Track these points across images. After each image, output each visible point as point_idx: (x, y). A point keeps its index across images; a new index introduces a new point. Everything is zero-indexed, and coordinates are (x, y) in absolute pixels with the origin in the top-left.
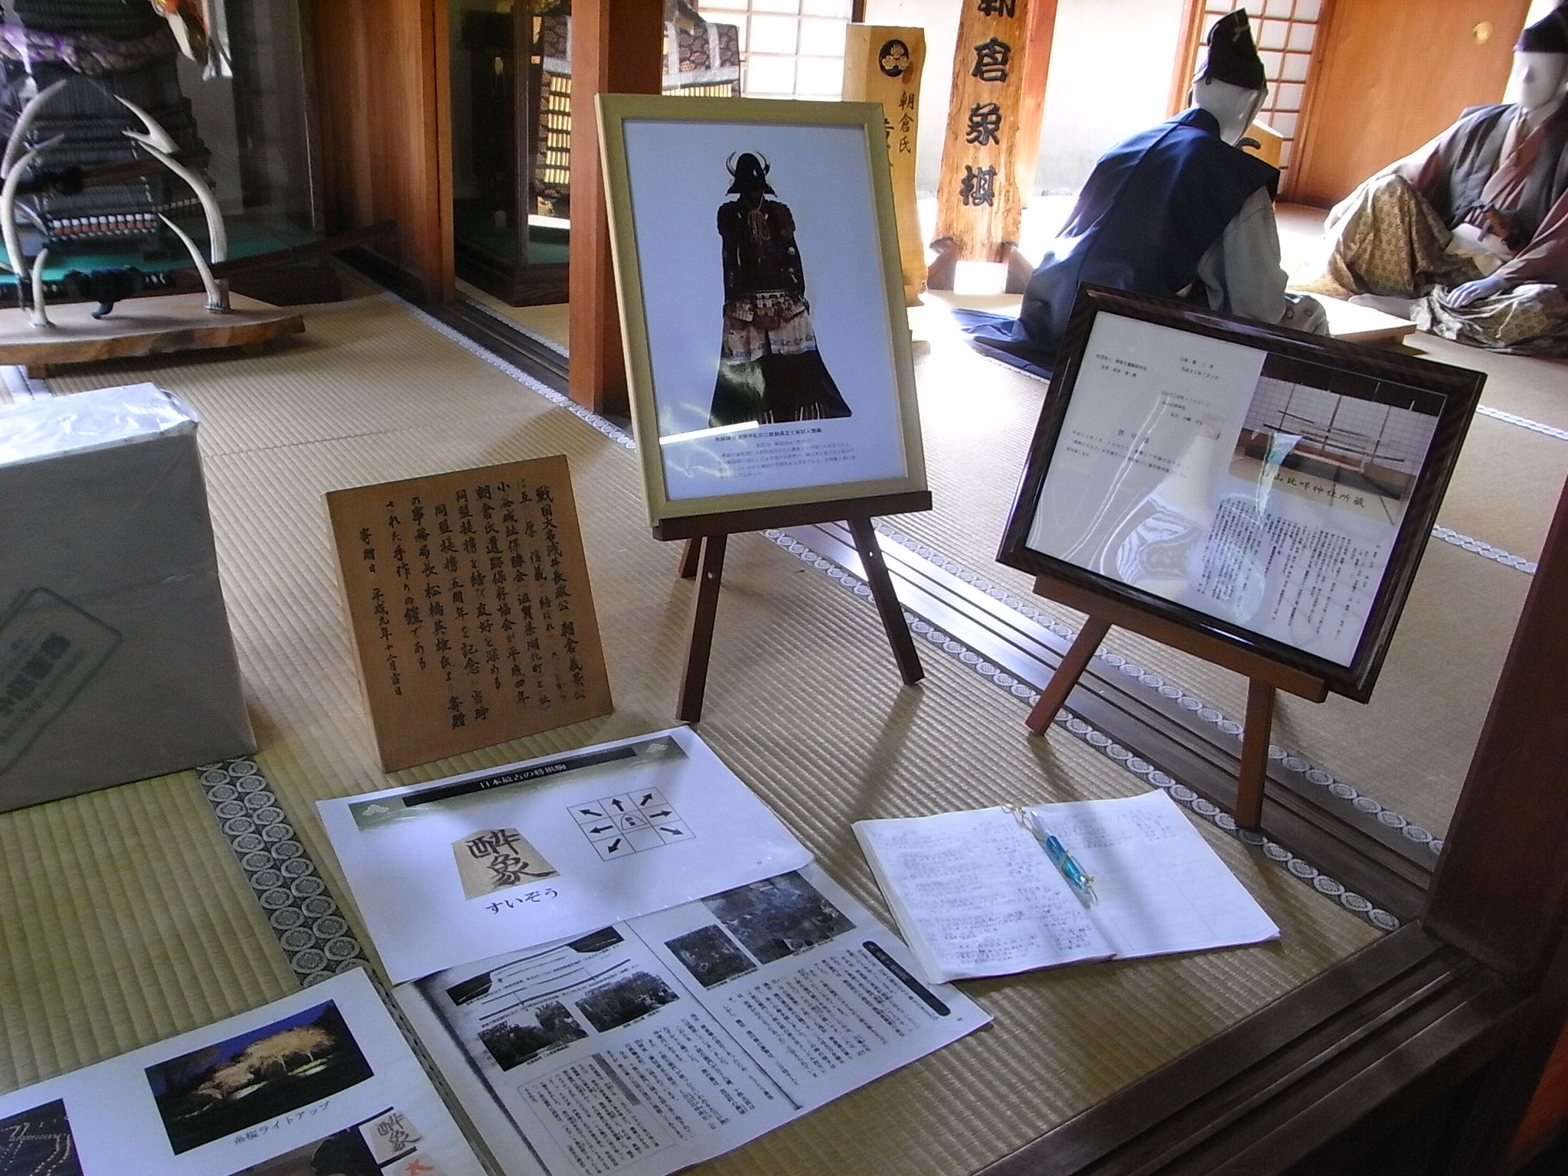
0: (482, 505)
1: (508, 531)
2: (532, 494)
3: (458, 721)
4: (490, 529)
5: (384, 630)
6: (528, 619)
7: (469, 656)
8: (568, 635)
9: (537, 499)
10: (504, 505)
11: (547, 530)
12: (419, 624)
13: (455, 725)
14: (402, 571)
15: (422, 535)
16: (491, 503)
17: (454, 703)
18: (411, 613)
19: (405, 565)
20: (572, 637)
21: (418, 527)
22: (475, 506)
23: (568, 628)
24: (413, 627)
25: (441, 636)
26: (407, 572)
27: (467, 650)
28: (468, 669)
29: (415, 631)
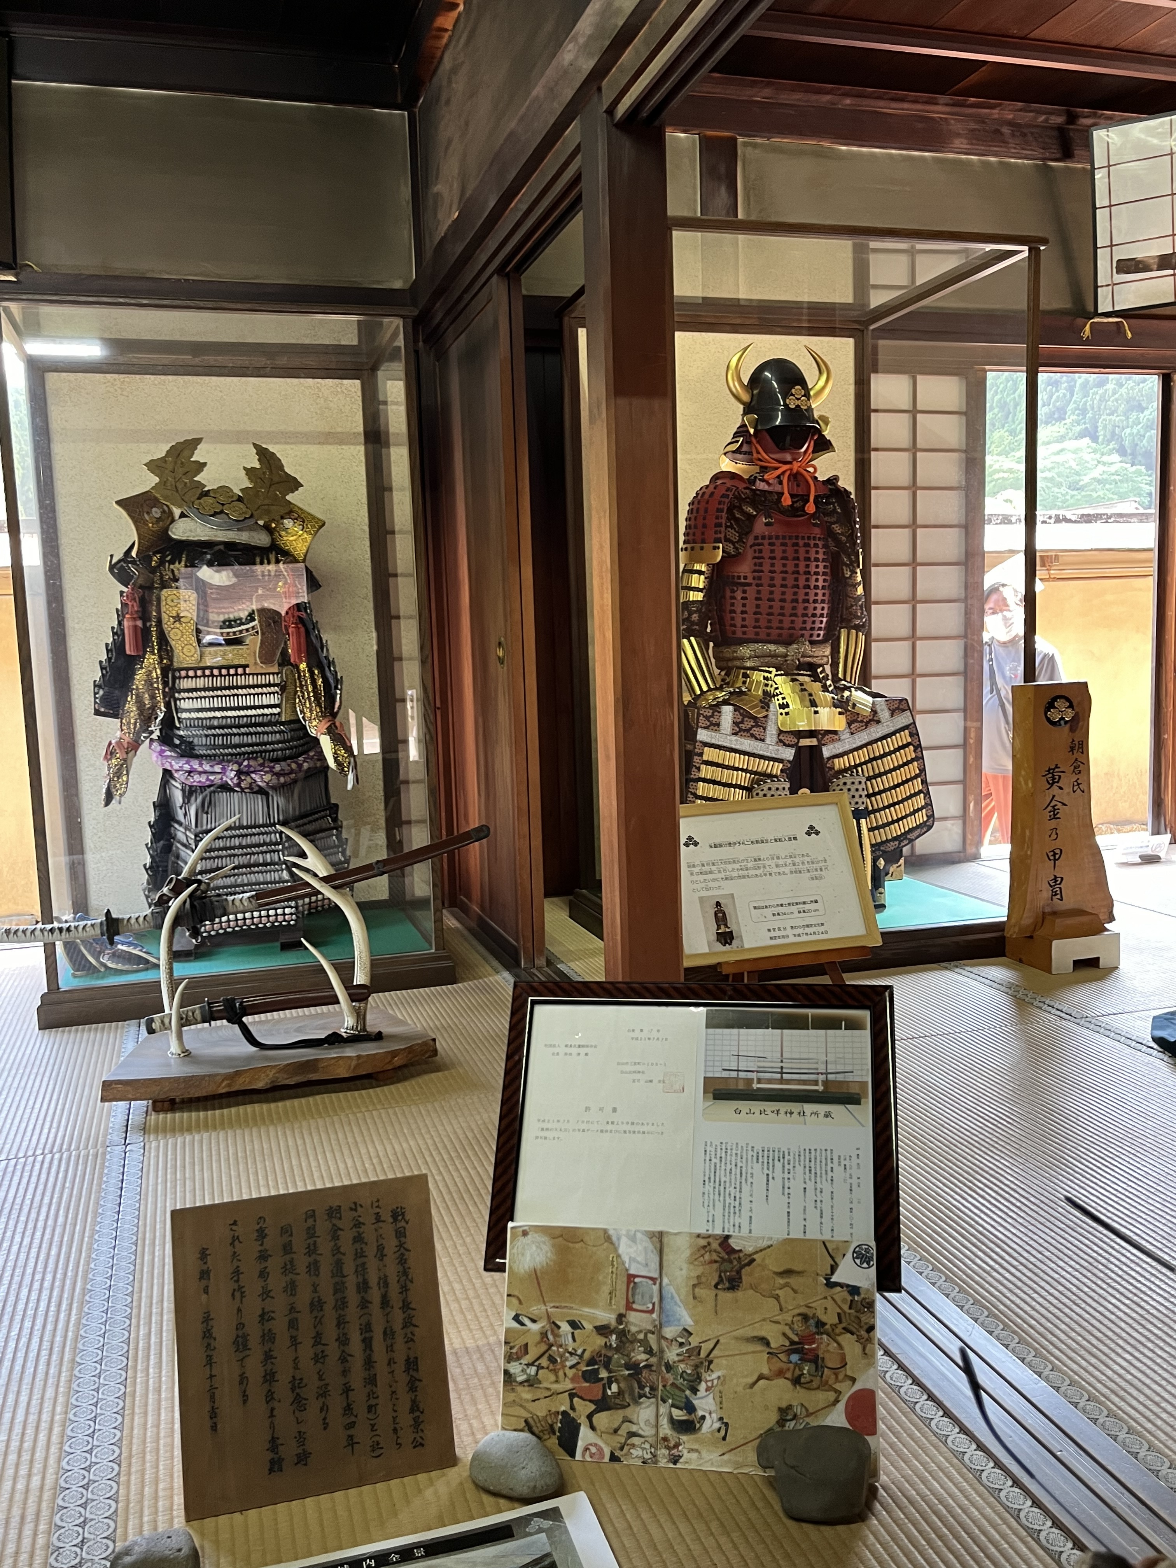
0: (330, 1226)
1: (356, 1254)
2: (387, 1216)
3: (276, 1466)
4: (337, 1250)
5: (210, 1357)
6: (368, 1352)
7: (298, 1391)
8: (411, 1372)
9: (391, 1220)
10: (355, 1225)
11: (398, 1254)
12: (248, 1352)
13: (271, 1470)
14: (238, 1294)
15: (263, 1256)
16: (340, 1224)
17: (274, 1444)
18: (240, 1339)
19: (240, 1288)
20: (414, 1374)
21: (260, 1248)
22: (323, 1227)
23: (412, 1364)
24: (241, 1355)
25: (269, 1367)
26: (242, 1297)
27: (296, 1384)
28: (295, 1405)
29: (242, 1360)
